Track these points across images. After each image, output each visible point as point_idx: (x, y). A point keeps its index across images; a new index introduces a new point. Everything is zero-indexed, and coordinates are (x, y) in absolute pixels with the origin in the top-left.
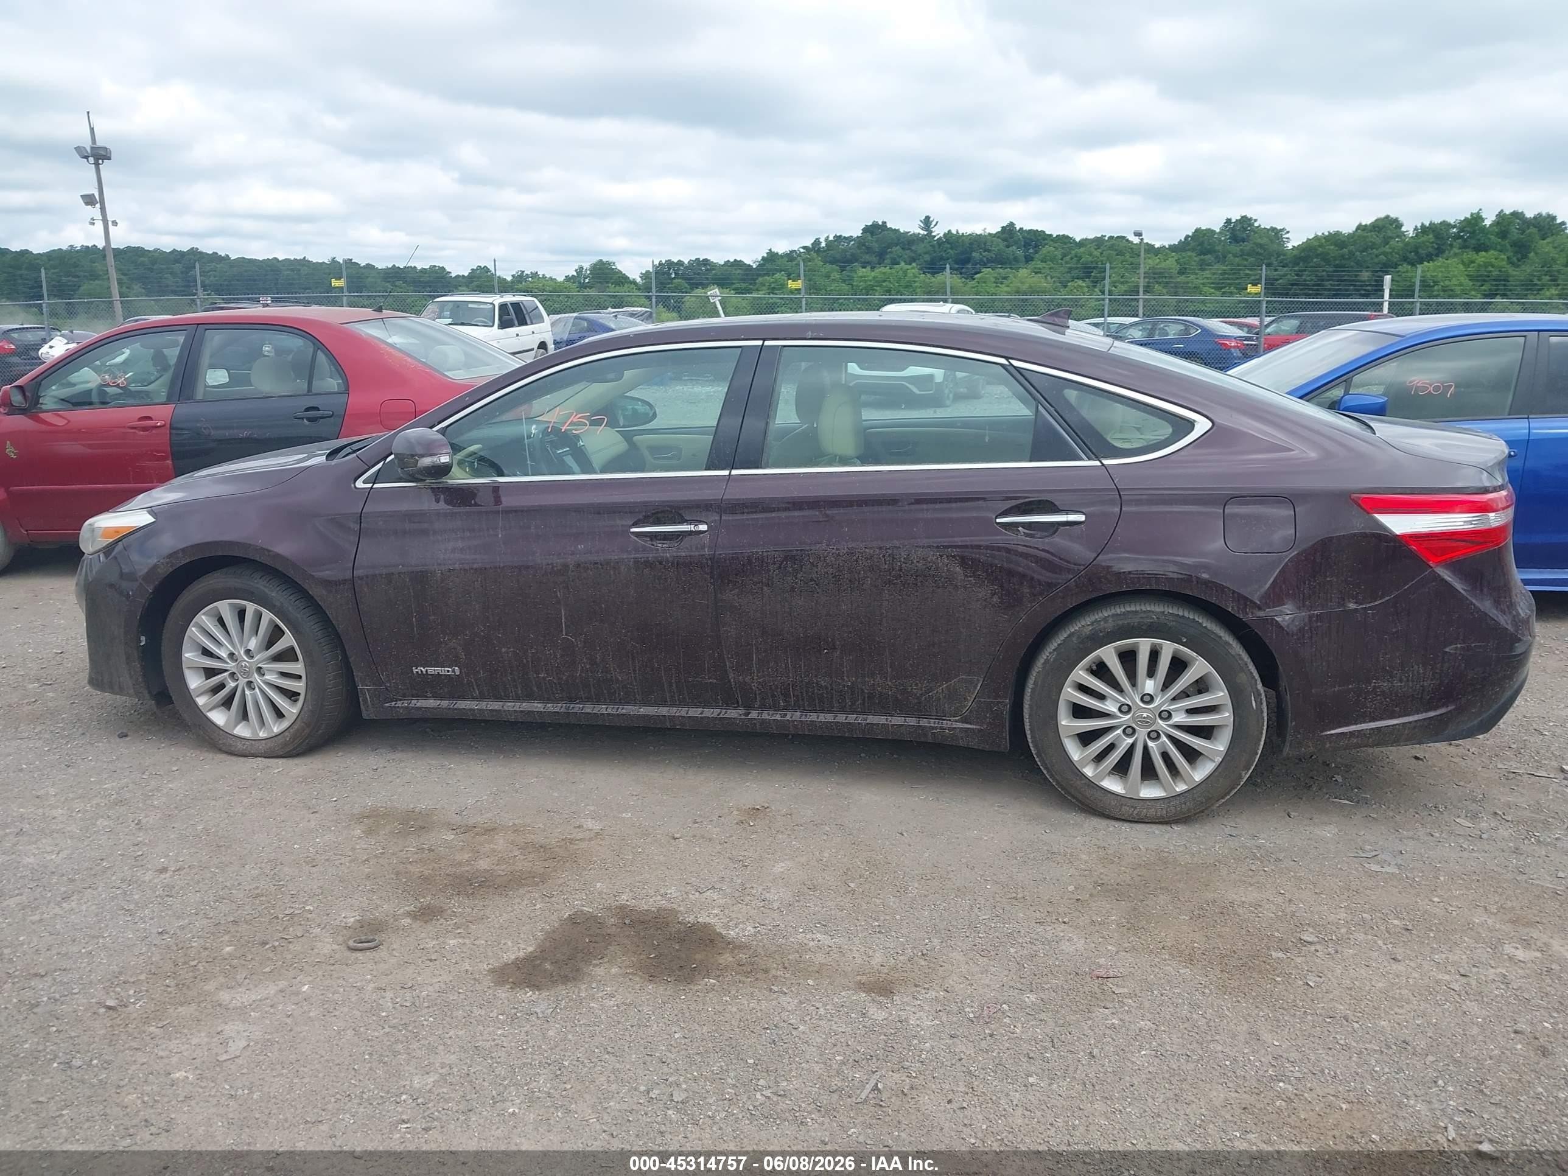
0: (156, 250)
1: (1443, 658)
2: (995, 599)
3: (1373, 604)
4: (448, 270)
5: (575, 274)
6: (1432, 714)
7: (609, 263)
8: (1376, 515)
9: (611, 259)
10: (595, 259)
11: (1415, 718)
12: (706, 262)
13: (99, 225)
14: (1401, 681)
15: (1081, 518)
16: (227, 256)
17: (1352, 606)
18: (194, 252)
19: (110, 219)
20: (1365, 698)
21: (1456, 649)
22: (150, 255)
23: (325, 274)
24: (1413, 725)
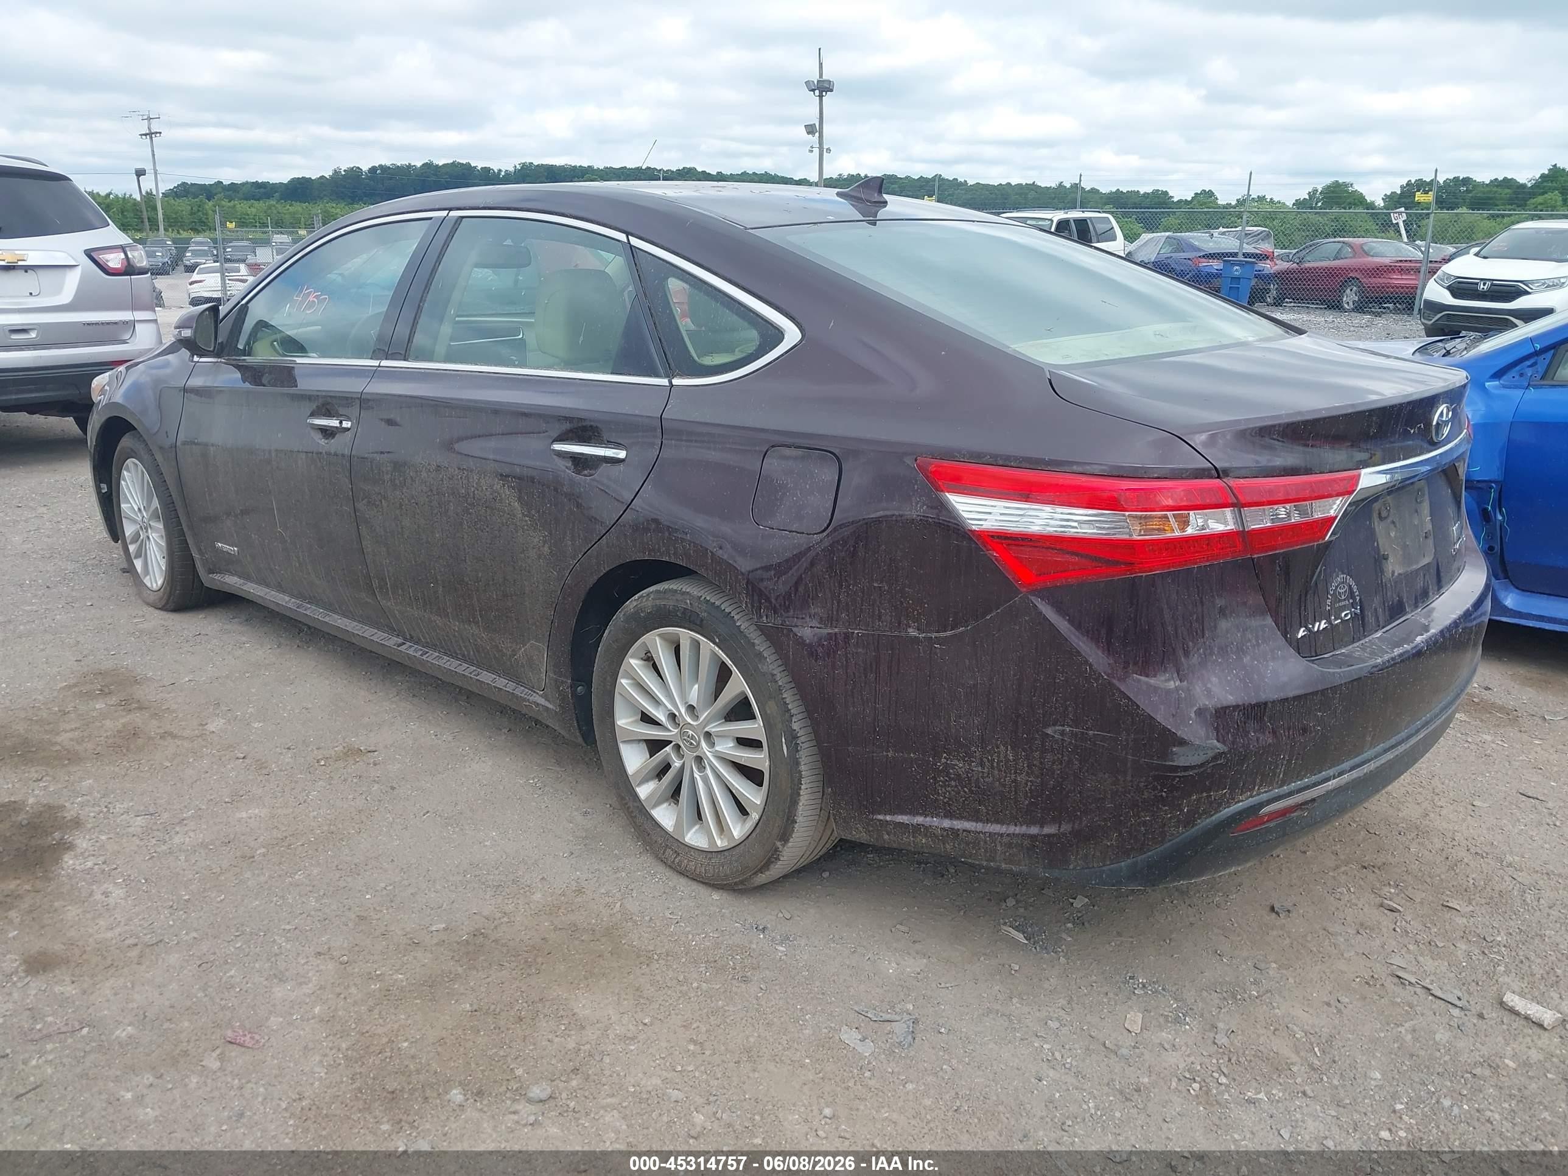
0: (907, 177)
1: (1043, 745)
2: (546, 549)
3: (942, 634)
4: (1171, 194)
5: (1307, 197)
6: (1034, 830)
7: (1345, 185)
8: (947, 494)
9: (1347, 180)
10: (1328, 181)
11: (1013, 829)
12: (1467, 181)
13: (816, 151)
14: (982, 765)
15: (622, 454)
16: (965, 181)
17: (913, 632)
18: (938, 177)
19: (825, 147)
20: (934, 778)
21: (1063, 733)
22: (901, 181)
23: (1050, 198)
24: (1005, 840)
